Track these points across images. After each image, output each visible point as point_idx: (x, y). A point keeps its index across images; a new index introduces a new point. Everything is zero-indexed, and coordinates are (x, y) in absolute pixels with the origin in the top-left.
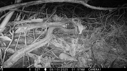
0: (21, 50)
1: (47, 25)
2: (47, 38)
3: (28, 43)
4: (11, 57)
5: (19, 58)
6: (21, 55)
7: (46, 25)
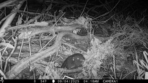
0: (25, 59)
1: (55, 30)
2: (55, 46)
3: (33, 50)
4: (13, 68)
5: (23, 69)
6: (25, 65)
7: (53, 30)
